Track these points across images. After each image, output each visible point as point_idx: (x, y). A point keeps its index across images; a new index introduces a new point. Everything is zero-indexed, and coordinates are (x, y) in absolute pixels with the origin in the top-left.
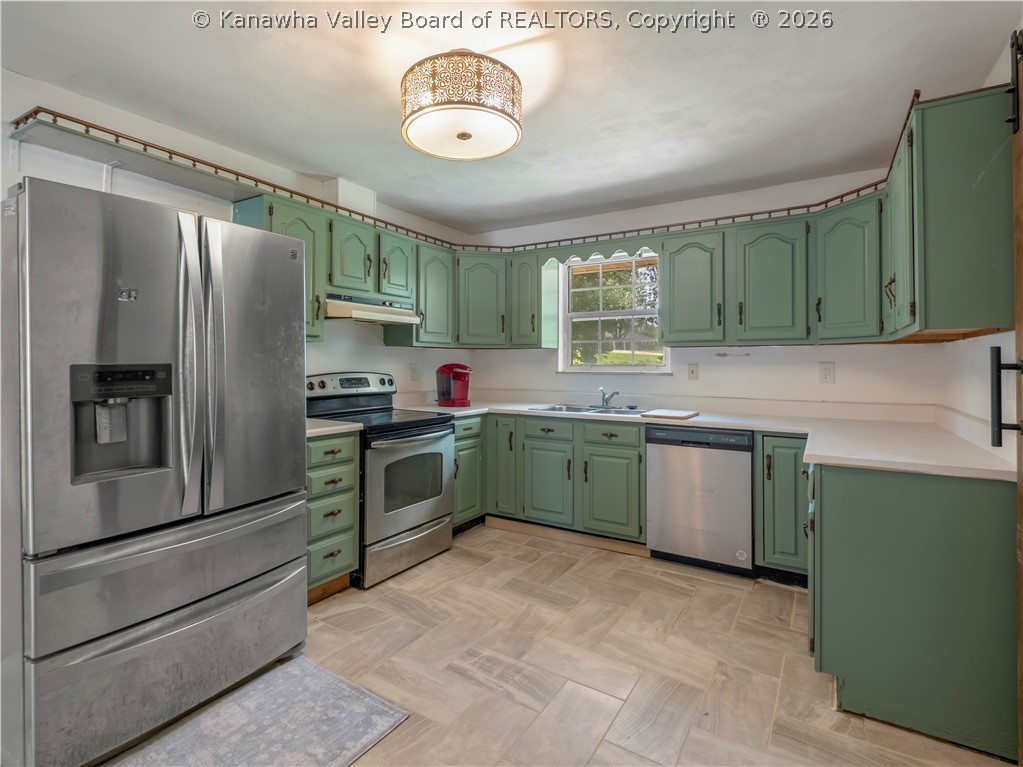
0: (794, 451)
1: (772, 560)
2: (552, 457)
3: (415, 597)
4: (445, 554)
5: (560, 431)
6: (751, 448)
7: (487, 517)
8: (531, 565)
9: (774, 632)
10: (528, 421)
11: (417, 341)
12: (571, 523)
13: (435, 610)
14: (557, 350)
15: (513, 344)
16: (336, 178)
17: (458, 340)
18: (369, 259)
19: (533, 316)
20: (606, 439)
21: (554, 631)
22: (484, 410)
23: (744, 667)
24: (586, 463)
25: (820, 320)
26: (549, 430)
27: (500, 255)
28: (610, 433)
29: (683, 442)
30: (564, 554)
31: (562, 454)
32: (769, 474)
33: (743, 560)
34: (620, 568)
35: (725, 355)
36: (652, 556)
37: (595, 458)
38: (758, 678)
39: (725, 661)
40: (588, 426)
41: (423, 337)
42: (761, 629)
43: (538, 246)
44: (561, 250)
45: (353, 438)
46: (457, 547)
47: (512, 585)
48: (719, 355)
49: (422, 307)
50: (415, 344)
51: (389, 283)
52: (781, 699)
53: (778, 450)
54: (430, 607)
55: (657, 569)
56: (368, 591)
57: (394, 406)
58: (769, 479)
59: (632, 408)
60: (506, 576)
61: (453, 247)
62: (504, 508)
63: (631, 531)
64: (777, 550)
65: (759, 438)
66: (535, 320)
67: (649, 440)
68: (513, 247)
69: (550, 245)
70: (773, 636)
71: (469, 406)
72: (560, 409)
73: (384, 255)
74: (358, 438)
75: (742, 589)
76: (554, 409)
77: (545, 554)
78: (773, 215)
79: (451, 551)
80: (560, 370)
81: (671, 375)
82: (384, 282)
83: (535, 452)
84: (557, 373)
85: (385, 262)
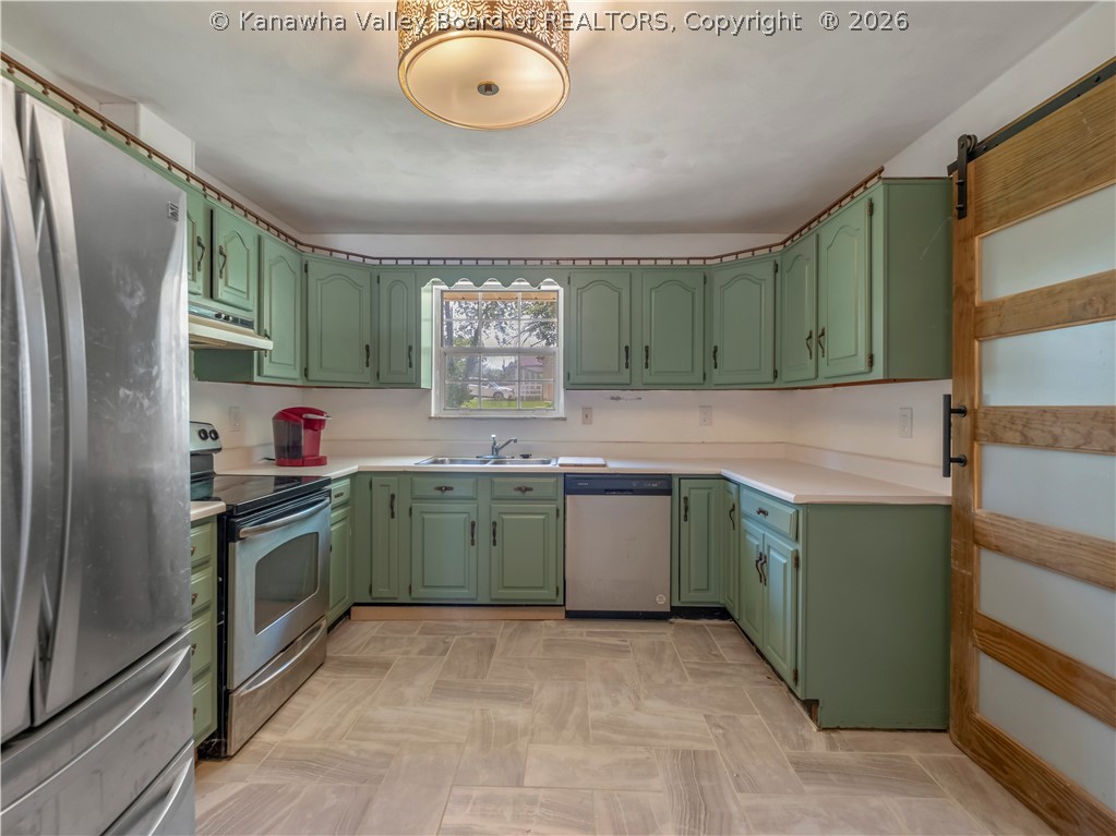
0: (706, 492)
1: (690, 598)
2: (450, 520)
3: (319, 745)
4: (320, 671)
5: (461, 489)
6: (668, 492)
7: (354, 609)
8: (446, 658)
9: (719, 670)
10: (416, 479)
11: (259, 374)
12: (473, 596)
13: (363, 755)
14: (430, 390)
15: (379, 382)
16: (135, 103)
17: (306, 375)
18: (199, 244)
19: (410, 348)
20: (519, 493)
21: (533, 734)
22: (353, 468)
23: (726, 713)
24: (495, 524)
25: (716, 367)
26: (446, 489)
27: (363, 266)
28: (524, 487)
29: (606, 490)
30: (474, 635)
31: (464, 516)
32: (686, 516)
33: (662, 603)
34: (545, 638)
35: (618, 398)
36: (566, 617)
37: (505, 517)
38: (745, 719)
39: (708, 713)
40: (496, 480)
41: (268, 369)
42: (709, 669)
43: (416, 262)
44: (448, 270)
45: (210, 525)
46: (332, 658)
47: (441, 690)
48: (613, 398)
49: (266, 326)
50: (256, 379)
51: (226, 284)
52: (775, 735)
53: (693, 492)
54: (352, 753)
55: (580, 630)
56: (235, 759)
57: (216, 470)
58: (686, 520)
59: (526, 457)
60: (425, 680)
61: (299, 246)
62: (381, 592)
63: (548, 594)
64: (692, 588)
65: (676, 481)
66: (412, 353)
67: (568, 491)
68: (381, 259)
69: (432, 262)
70: (722, 674)
71: (325, 464)
72: (443, 462)
73: (219, 241)
74: (215, 524)
75: (664, 633)
76: (435, 462)
77: (454, 641)
78: (675, 262)
79: (325, 665)
80: (433, 415)
81: (564, 419)
82: (220, 284)
83: (426, 516)
84: (431, 418)
85: (221, 253)
